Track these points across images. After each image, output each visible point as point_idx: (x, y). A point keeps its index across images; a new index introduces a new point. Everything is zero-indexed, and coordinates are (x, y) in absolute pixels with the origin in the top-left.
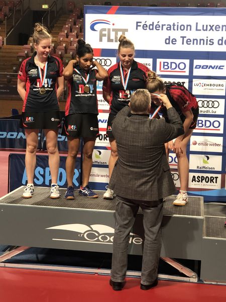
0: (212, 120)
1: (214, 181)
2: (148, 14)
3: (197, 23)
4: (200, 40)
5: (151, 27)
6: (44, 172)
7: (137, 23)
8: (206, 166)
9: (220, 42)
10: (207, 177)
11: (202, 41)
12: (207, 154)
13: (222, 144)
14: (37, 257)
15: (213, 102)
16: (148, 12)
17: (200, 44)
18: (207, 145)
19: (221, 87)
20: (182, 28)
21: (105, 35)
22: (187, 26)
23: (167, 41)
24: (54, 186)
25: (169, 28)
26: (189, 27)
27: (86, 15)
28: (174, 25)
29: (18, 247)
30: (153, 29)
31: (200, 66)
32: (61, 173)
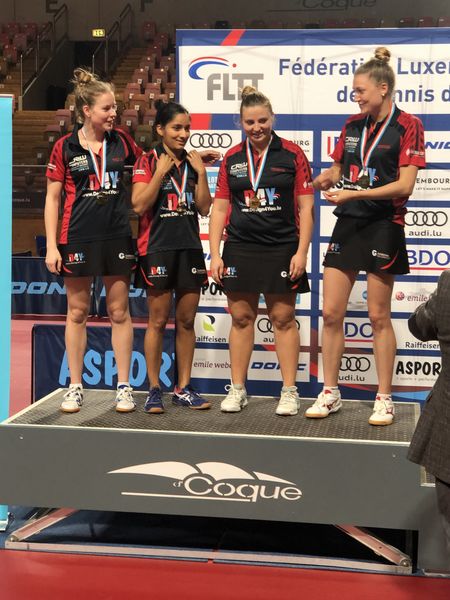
0: (434, 249)
2: (303, 44)
3: (400, 59)
4: (407, 92)
5: (309, 69)
6: (103, 359)
7: (282, 61)
9: (447, 96)
10: (426, 363)
11: (410, 95)
14: (92, 530)
15: (435, 214)
16: (302, 40)
17: (407, 100)
18: (425, 299)
21: (218, 87)
23: (342, 96)
24: (122, 387)
25: (344, 71)
27: (180, 47)
28: (354, 64)
29: (53, 510)
30: (312, 73)
32: (136, 362)
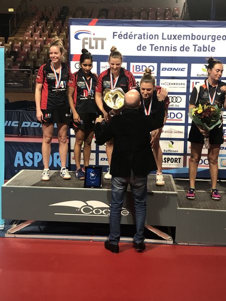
0: (176, 112)
1: (178, 161)
2: (123, 26)
3: (163, 33)
4: (166, 47)
5: (125, 36)
7: (114, 33)
8: (171, 149)
9: (182, 49)
10: (172, 158)
11: (167, 48)
12: (172, 140)
13: (184, 132)
14: (40, 229)
15: (176, 98)
17: (166, 50)
18: (172, 132)
19: (183, 86)
20: (151, 37)
21: (87, 43)
22: (155, 35)
23: (139, 48)
24: (64, 169)
25: (140, 37)
26: (156, 37)
27: (71, 26)
28: (144, 35)
30: (127, 38)
31: (166, 69)
